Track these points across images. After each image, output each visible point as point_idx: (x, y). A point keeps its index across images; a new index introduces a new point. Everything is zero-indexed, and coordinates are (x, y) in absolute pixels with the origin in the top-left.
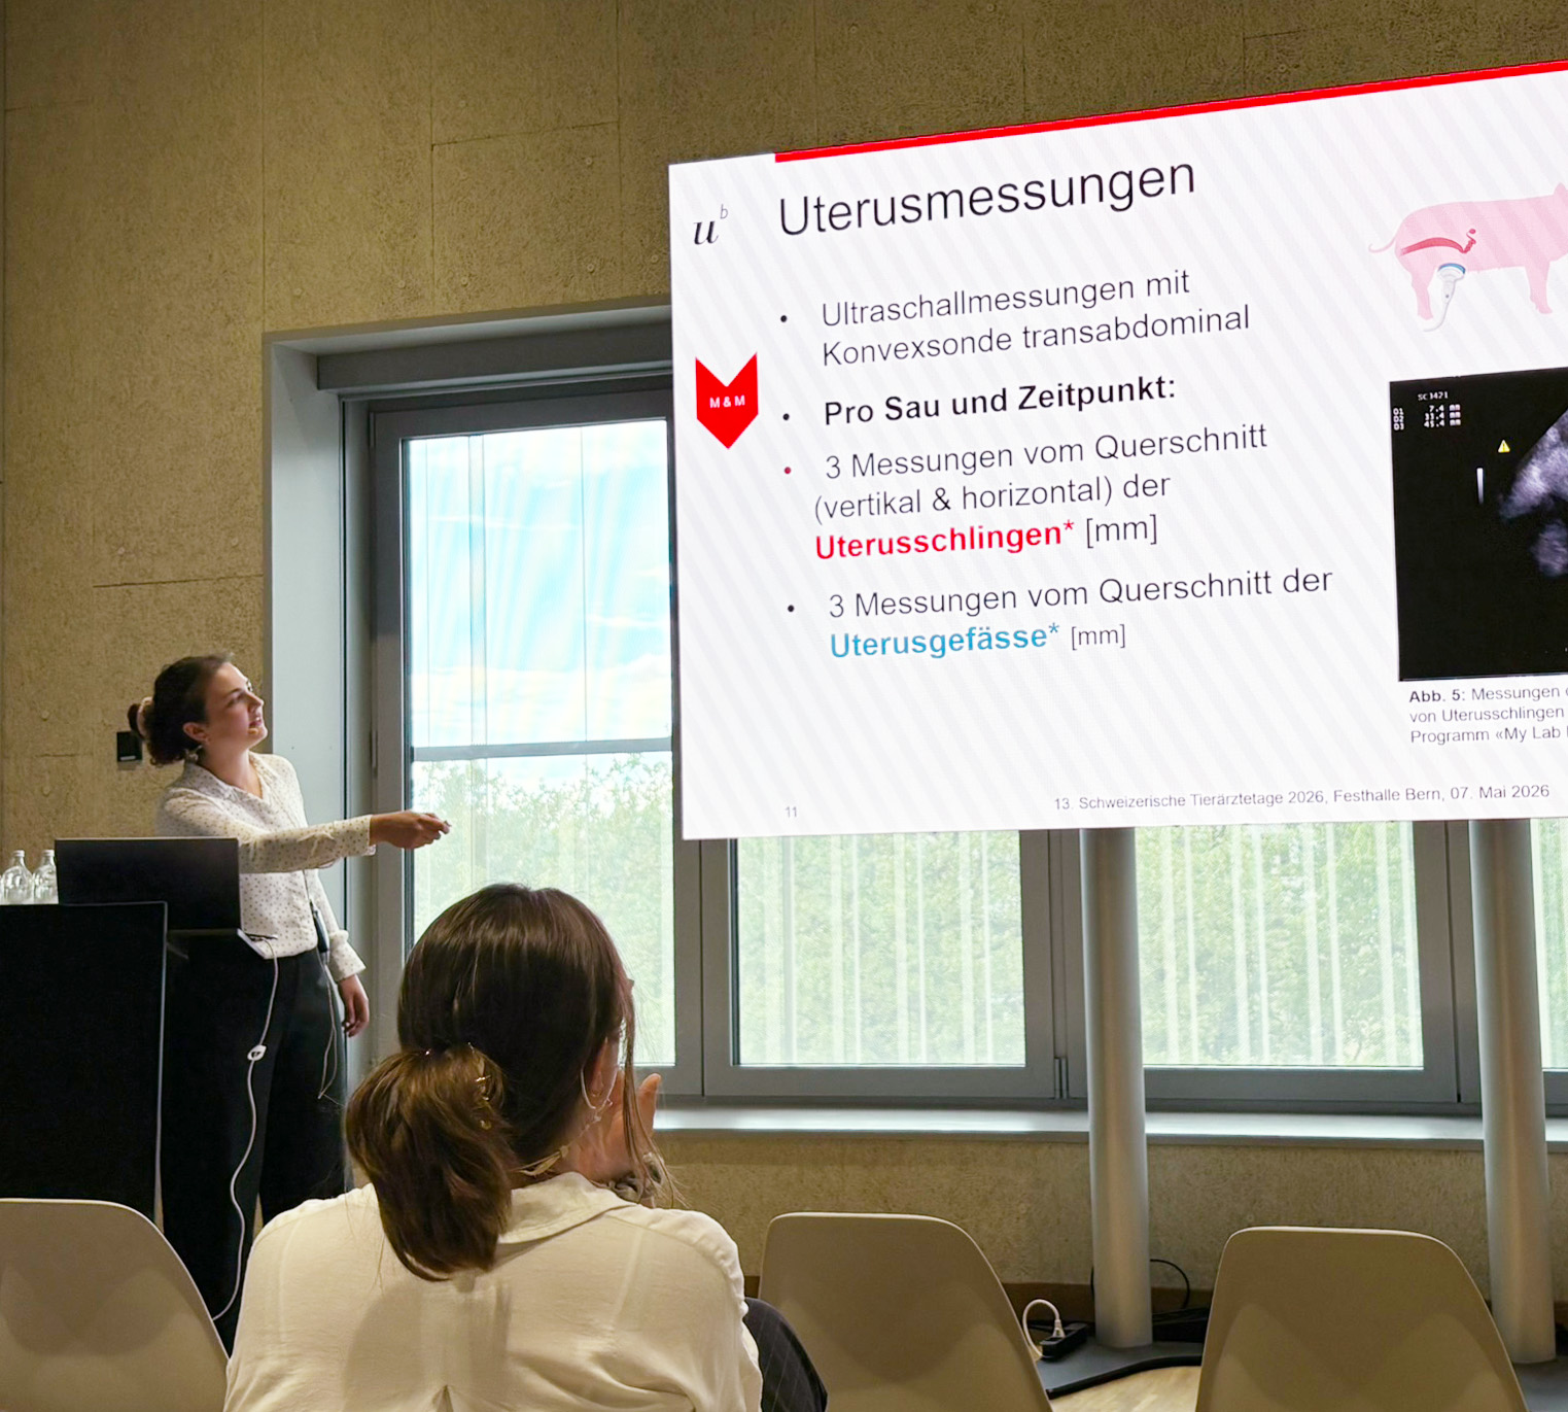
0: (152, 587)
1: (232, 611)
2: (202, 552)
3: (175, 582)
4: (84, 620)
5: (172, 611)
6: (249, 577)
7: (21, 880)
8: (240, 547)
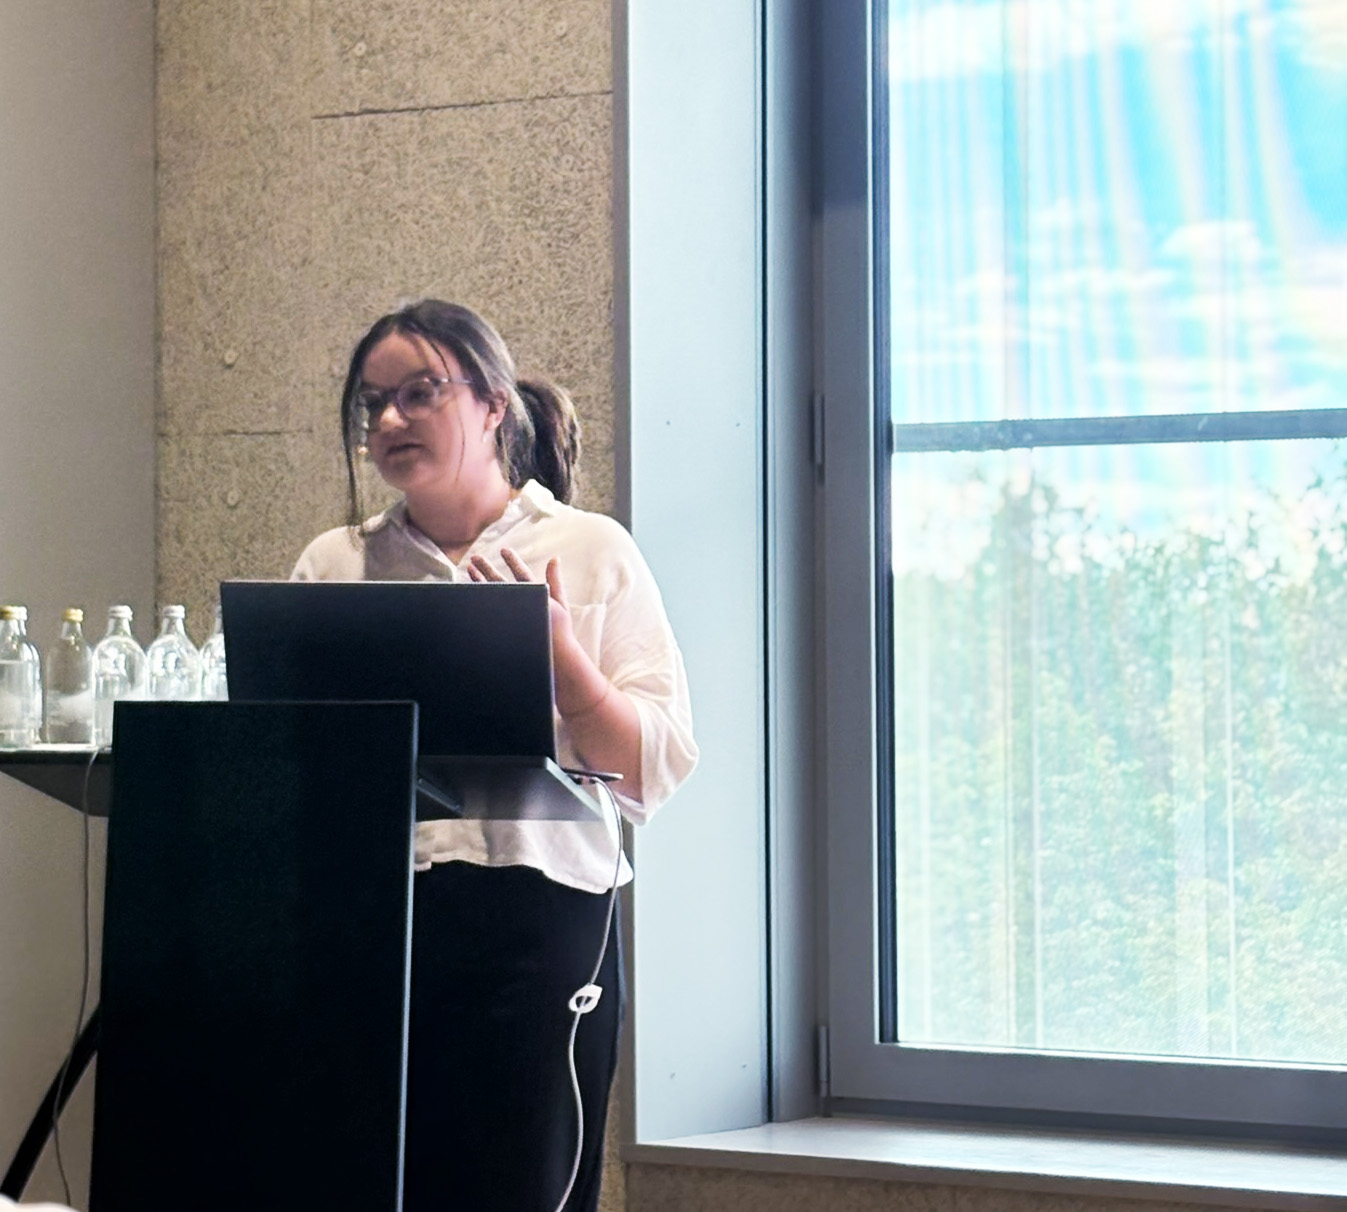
0: (415, 118)
1: (557, 159)
2: (502, 48)
3: (455, 106)
4: (297, 180)
5: (449, 162)
6: (588, 95)
7: (177, 660)
8: (572, 36)
